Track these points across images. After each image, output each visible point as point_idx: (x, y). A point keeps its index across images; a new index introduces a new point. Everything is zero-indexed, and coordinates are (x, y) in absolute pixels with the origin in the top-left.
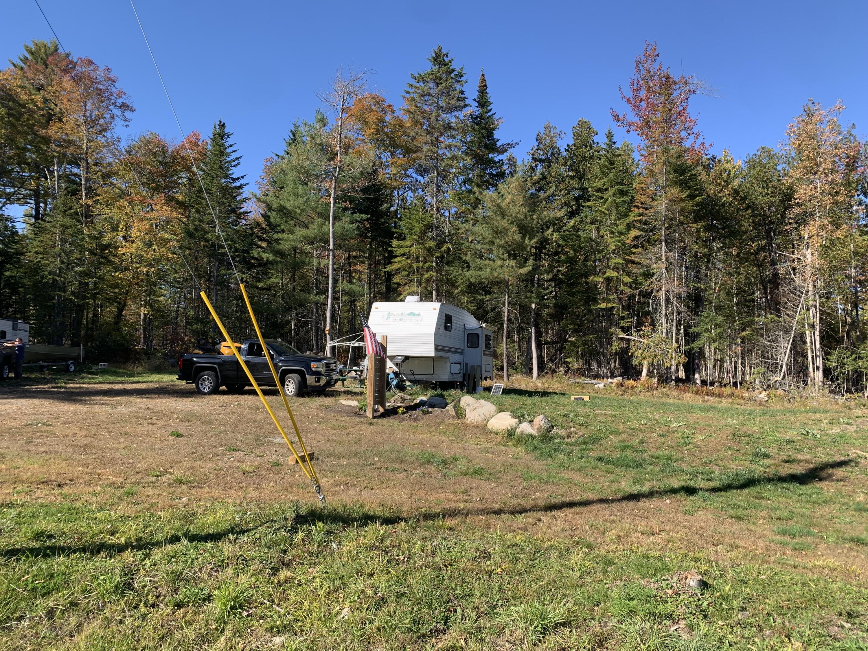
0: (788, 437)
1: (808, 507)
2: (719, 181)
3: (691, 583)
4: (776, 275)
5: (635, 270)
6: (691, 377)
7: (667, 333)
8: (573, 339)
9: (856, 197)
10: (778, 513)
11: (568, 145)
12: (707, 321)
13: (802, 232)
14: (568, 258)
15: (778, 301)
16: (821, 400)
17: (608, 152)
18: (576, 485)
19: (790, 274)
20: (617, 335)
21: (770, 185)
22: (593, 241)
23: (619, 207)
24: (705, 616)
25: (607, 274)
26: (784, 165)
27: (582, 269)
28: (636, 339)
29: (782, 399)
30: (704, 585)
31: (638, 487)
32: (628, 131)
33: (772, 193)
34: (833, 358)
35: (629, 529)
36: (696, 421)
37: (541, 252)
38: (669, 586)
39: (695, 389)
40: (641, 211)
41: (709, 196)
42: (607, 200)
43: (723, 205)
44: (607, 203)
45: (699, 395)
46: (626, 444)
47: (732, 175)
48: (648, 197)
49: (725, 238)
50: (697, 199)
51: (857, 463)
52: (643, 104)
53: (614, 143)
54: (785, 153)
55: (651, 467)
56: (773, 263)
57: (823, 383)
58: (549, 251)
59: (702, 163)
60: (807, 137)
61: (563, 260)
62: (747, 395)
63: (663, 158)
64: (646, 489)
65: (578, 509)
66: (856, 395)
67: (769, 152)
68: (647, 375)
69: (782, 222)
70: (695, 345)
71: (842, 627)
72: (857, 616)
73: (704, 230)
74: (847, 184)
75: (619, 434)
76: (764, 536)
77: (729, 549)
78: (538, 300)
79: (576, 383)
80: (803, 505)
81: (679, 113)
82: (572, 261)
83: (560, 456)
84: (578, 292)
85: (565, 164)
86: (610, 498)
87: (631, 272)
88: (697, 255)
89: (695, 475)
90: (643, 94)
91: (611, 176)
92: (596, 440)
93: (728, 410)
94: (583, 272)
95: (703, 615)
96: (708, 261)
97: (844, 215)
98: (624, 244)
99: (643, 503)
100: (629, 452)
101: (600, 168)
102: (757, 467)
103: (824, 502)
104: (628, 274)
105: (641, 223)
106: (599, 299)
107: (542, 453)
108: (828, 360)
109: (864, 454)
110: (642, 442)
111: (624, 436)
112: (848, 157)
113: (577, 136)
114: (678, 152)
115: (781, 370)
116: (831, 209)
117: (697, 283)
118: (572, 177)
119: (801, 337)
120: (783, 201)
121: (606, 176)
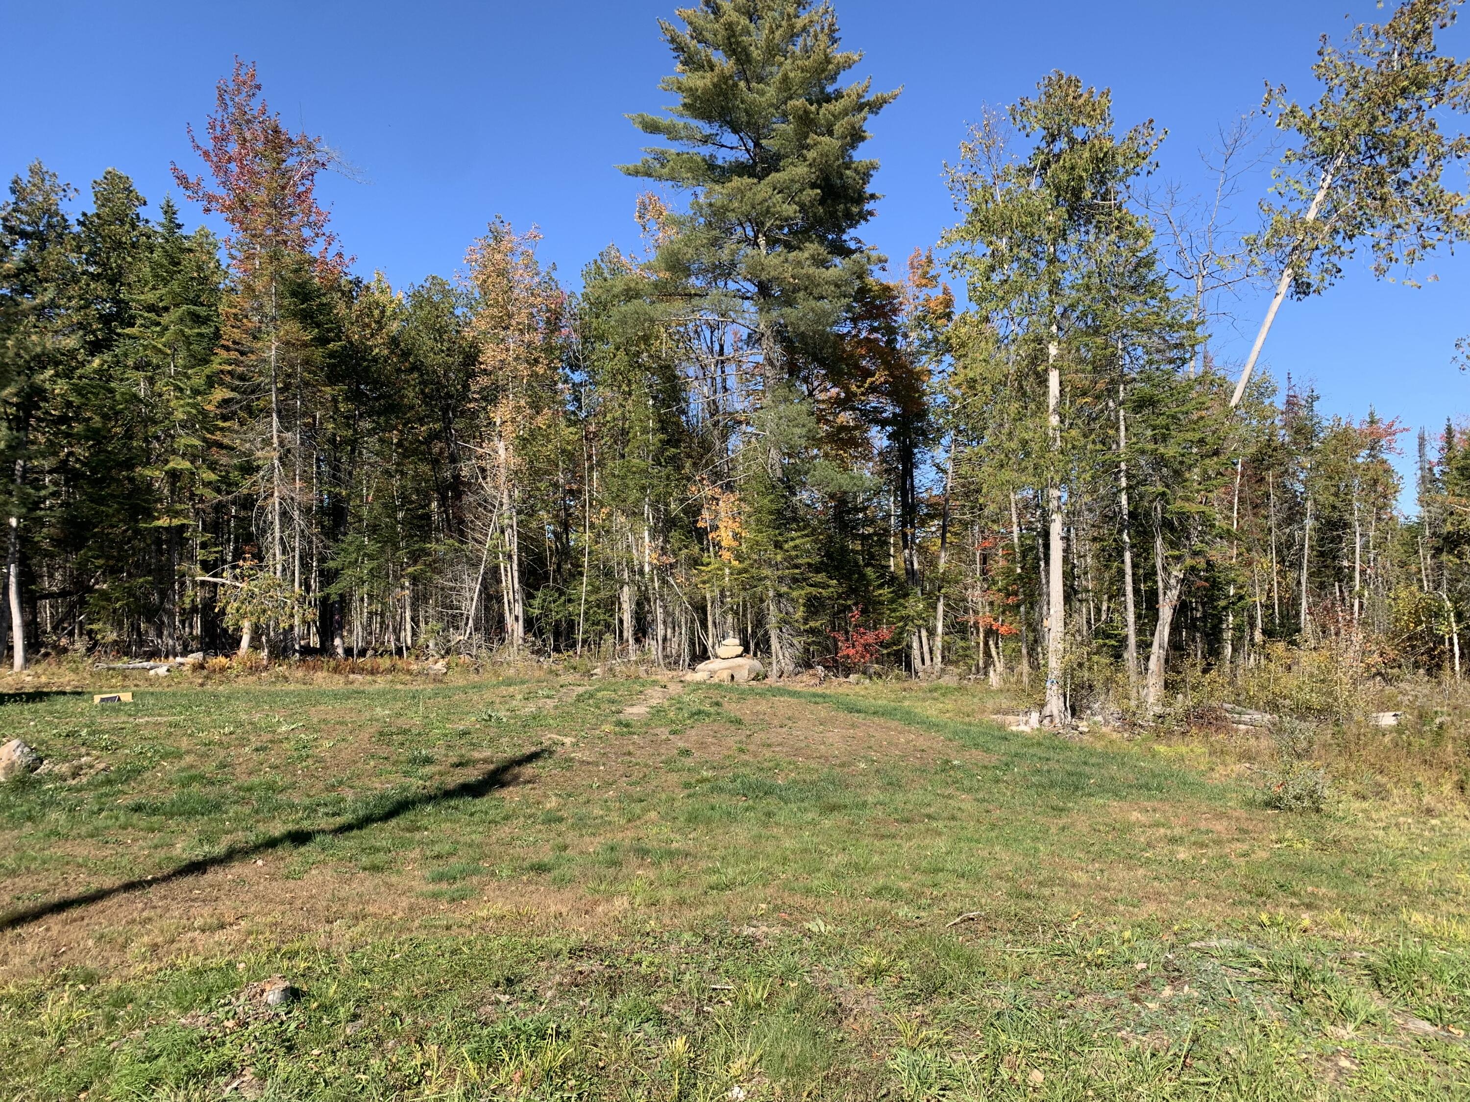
0: (461, 728)
1: (481, 830)
2: (367, 320)
3: (270, 998)
4: (457, 477)
5: (224, 461)
6: (328, 644)
7: (284, 570)
8: (105, 586)
9: (560, 371)
10: (437, 848)
11: (84, 214)
12: (351, 549)
13: (492, 415)
14: (88, 429)
15: (461, 518)
16: (520, 665)
17: (167, 241)
18: (80, 866)
19: (477, 479)
20: (193, 576)
21: (445, 337)
22: (141, 401)
23: (191, 344)
24: (290, 1049)
25: (171, 465)
26: (465, 310)
27: (120, 452)
28: (228, 582)
29: (466, 669)
30: (293, 995)
31: (206, 848)
32: (207, 210)
33: (448, 349)
34: (536, 602)
35: (177, 928)
36: (324, 717)
37: (29, 415)
38: (231, 1014)
39: (333, 663)
40: (234, 355)
41: (351, 343)
42: (166, 328)
43: (375, 360)
44: (168, 334)
45: (340, 673)
46: (193, 772)
47: (388, 313)
48: (246, 332)
49: (379, 415)
50: (331, 346)
51: (551, 753)
52: (234, 167)
53: (179, 226)
54: (465, 291)
55: (236, 807)
56: (454, 459)
57: (524, 640)
58: (47, 413)
59: (340, 286)
60: (493, 271)
61: (78, 434)
62: (416, 667)
63: (271, 269)
64: (219, 849)
65: (75, 913)
66: (566, 654)
67: (442, 285)
68: (250, 646)
69: (464, 396)
70: (334, 590)
71: (498, 1002)
72: (521, 981)
73: (344, 400)
74: (549, 350)
75: (180, 756)
76: (411, 889)
77: (350, 923)
78: (24, 510)
79: (109, 669)
80: (474, 828)
81: (299, 196)
82: (97, 436)
83: (53, 815)
84: (113, 496)
85: (79, 249)
86: (149, 877)
87: (216, 463)
88: (335, 440)
89: (311, 810)
90: (233, 148)
91: (175, 286)
92: (133, 774)
93: (382, 694)
94: (122, 458)
95: (287, 1047)
96: (353, 451)
97: (546, 394)
98: (204, 413)
99: (212, 876)
100: (195, 787)
101: (153, 269)
102: (413, 780)
103: (504, 819)
104: (212, 466)
105: (232, 377)
106: (156, 510)
107: (12, 816)
108: (530, 606)
109: (560, 738)
110: (222, 766)
111: (189, 759)
112: (548, 311)
113: (104, 200)
114: (298, 263)
115: (467, 624)
116: (529, 384)
117: (335, 487)
118: (95, 277)
119: (494, 573)
120: (465, 364)
121: (165, 285)
